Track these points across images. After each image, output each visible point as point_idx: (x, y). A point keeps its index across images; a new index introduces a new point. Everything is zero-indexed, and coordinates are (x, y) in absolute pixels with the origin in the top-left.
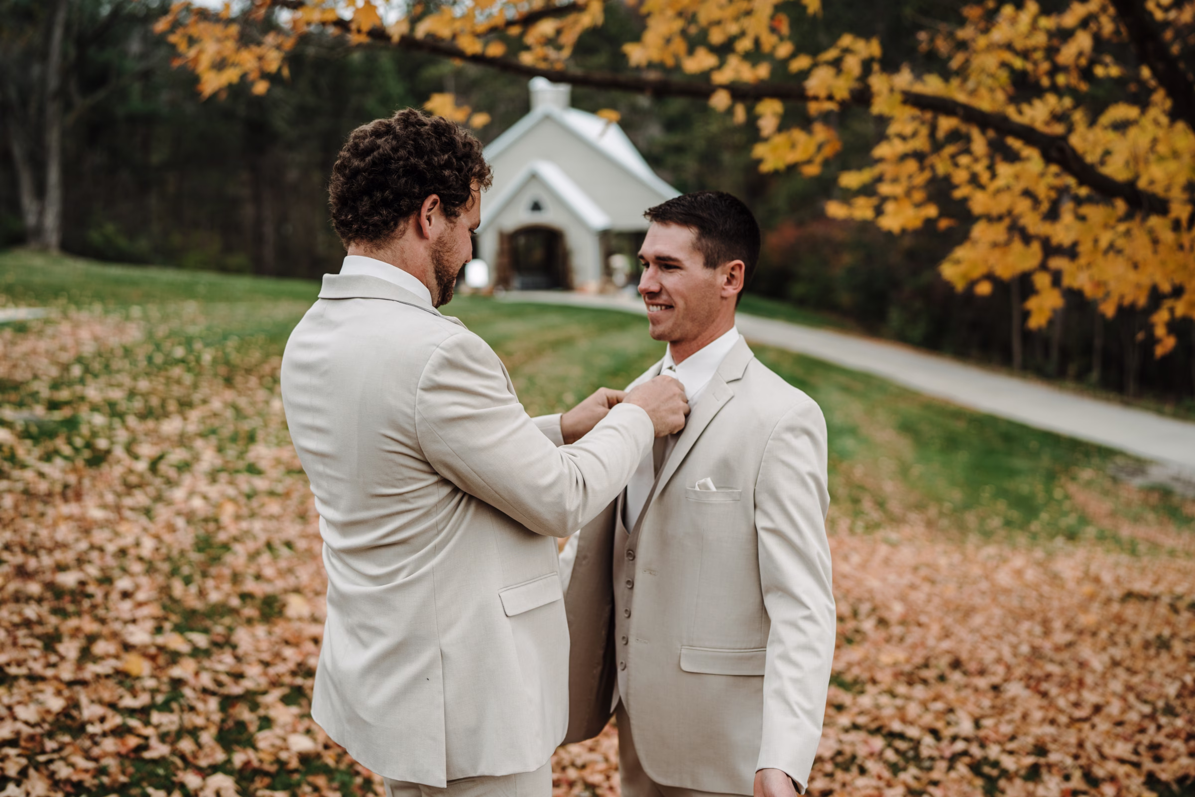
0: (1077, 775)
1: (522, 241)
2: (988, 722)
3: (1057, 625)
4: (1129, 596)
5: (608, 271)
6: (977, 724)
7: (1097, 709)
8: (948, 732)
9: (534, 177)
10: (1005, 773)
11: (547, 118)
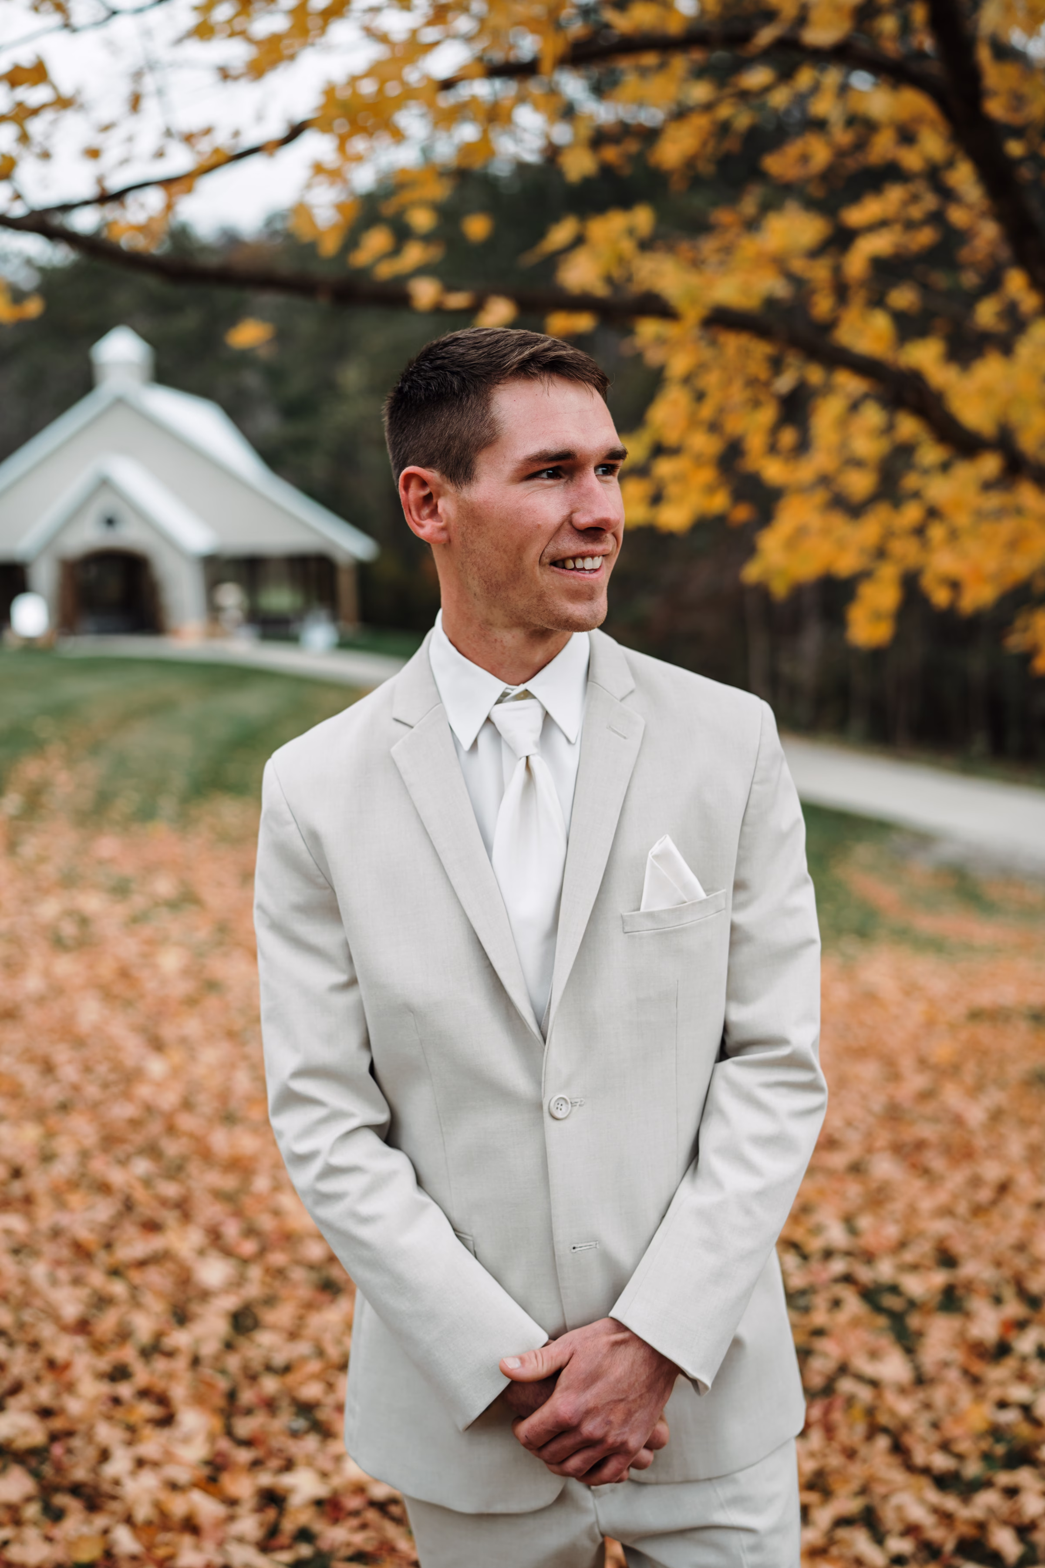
0: (1009, 1293)
1: (93, 571)
2: (864, 1222)
3: (907, 1064)
4: (976, 1015)
5: (214, 610)
6: (851, 1227)
7: (1003, 1188)
8: (815, 1245)
9: (104, 484)
10: (912, 1304)
11: (120, 402)
